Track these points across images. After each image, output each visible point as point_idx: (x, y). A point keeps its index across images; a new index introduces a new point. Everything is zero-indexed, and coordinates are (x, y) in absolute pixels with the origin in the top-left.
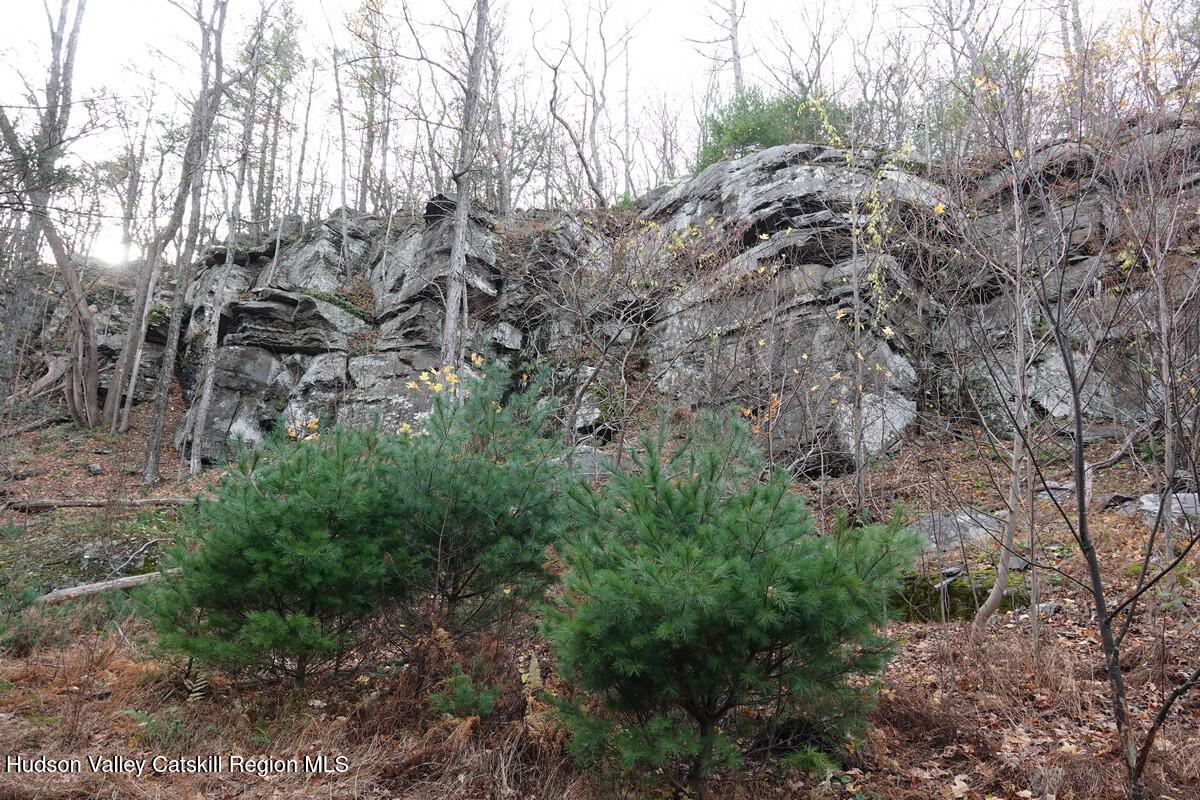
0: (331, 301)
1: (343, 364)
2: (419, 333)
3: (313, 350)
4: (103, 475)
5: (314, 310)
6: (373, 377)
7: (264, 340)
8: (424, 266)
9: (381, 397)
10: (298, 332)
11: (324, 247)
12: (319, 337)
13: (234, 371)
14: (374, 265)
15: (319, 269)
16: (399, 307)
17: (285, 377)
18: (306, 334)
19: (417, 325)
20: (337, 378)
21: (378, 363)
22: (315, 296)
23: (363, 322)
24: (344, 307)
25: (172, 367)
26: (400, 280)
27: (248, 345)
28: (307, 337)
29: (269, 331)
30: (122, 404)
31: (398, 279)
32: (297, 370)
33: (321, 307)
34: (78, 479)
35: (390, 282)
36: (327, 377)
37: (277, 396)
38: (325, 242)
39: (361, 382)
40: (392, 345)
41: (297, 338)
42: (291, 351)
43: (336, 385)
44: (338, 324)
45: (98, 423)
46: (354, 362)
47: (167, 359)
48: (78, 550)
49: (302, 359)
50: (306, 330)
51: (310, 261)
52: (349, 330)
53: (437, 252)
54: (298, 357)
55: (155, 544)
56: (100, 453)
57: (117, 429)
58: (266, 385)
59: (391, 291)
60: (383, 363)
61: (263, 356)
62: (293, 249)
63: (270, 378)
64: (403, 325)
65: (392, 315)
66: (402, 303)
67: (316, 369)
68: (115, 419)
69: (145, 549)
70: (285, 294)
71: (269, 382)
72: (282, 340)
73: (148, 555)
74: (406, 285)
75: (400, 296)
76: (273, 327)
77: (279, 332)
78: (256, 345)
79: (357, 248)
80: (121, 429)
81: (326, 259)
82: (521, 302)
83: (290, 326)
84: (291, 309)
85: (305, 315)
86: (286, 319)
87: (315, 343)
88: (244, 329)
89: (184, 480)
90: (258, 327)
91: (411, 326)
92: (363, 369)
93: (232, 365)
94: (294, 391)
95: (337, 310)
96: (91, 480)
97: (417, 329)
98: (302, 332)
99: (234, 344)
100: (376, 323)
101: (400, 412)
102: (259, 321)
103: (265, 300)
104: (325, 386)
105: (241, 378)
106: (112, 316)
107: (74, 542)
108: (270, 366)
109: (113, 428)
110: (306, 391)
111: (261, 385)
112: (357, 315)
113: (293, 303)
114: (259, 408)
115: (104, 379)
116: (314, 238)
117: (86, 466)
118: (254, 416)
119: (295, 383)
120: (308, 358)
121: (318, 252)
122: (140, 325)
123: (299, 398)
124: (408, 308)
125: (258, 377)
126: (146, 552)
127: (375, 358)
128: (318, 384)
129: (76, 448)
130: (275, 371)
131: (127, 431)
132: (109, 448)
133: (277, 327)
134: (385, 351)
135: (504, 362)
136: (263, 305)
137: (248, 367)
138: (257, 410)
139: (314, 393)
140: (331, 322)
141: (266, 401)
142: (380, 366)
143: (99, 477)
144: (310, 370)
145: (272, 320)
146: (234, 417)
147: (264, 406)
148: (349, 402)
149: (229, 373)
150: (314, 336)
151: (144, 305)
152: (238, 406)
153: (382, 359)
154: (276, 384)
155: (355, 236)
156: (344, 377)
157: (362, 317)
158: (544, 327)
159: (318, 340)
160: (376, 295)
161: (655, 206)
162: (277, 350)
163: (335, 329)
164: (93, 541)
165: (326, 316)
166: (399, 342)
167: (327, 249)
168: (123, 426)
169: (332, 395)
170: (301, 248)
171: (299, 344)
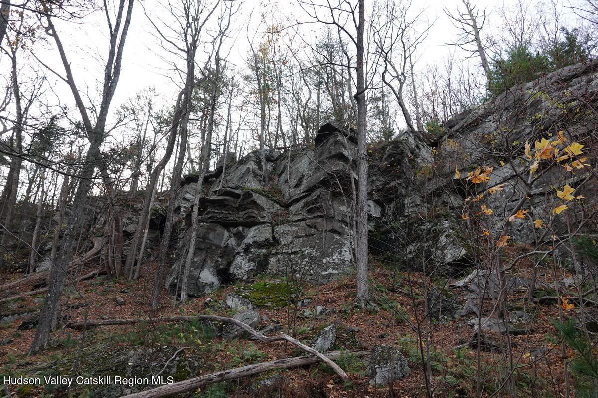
0: (260, 193)
1: (270, 231)
2: (318, 209)
3: (250, 223)
4: (125, 305)
5: (251, 199)
6: (290, 237)
7: (221, 218)
8: (318, 168)
9: (298, 249)
10: (241, 213)
11: (252, 165)
12: (254, 215)
13: (203, 238)
14: (280, 175)
15: (250, 177)
16: (303, 194)
17: (232, 242)
18: (245, 214)
19: (318, 203)
20: (267, 240)
21: (293, 228)
22: (252, 190)
23: (278, 206)
24: (268, 197)
25: (169, 234)
26: (301, 180)
27: (211, 222)
28: (247, 215)
29: (223, 213)
30: (135, 264)
31: (299, 179)
32: (240, 237)
33: (255, 196)
34: (109, 308)
35: (294, 181)
36: (261, 239)
37: (229, 254)
38: (252, 162)
39: (283, 241)
40: (300, 217)
41: (240, 217)
42: (236, 225)
43: (266, 244)
44: (265, 207)
45: (121, 274)
46: (277, 229)
47: (167, 229)
48: (122, 357)
49: (243, 230)
50: (246, 212)
51: (243, 174)
52: (271, 210)
53: (327, 158)
54: (240, 228)
55: (182, 352)
56: (123, 292)
57: (132, 277)
58: (220, 247)
59: (295, 187)
60: (296, 229)
61: (219, 229)
62: (232, 170)
63: (223, 242)
64: (307, 205)
65: (297, 201)
66: (303, 192)
67: (252, 235)
68: (131, 271)
69: (176, 356)
70: (233, 190)
71: (222, 245)
72: (231, 218)
73: (180, 361)
74: (305, 181)
75: (302, 188)
76: (226, 211)
77: (229, 213)
78: (215, 223)
79: (269, 167)
80: (135, 277)
81: (254, 172)
82: (381, 187)
83: (235, 210)
84: (236, 200)
85: (245, 202)
86: (234, 205)
87: (252, 219)
88: (209, 212)
89: (177, 306)
90: (217, 211)
91: (313, 204)
92: (283, 233)
93: (202, 235)
94: (239, 249)
95: (264, 198)
96: (118, 308)
97: (317, 205)
98: (244, 213)
99: (203, 222)
100: (287, 206)
101: (311, 258)
102: (217, 208)
103: (221, 195)
104: (259, 245)
105: (206, 243)
106: (128, 218)
107: (118, 350)
108: (223, 235)
109: (130, 277)
110: (247, 250)
111: (218, 247)
112: (275, 202)
113: (237, 196)
114: (217, 261)
115: (125, 250)
116: (245, 161)
117: (114, 300)
118: (214, 267)
119: (239, 245)
120: (246, 229)
121: (249, 168)
122: (147, 216)
123: (242, 254)
124: (310, 194)
125: (216, 242)
126: (178, 358)
127: (291, 226)
128: (254, 244)
129: (109, 289)
130: (227, 239)
131: (138, 279)
132: (128, 289)
133: (228, 211)
134: (296, 222)
135: (371, 226)
136: (220, 197)
137: (211, 236)
138: (216, 263)
139: (252, 250)
140: (261, 205)
141: (220, 257)
142: (294, 231)
143: (123, 307)
144: (249, 236)
145: (225, 206)
146: (202, 268)
147: (220, 260)
148: (276, 254)
149: (200, 240)
150: (251, 215)
151: (149, 204)
152: (205, 260)
153: (295, 226)
154: (227, 246)
155: (268, 159)
156: (271, 238)
157: (278, 203)
158: (398, 201)
159: (254, 217)
160: (283, 191)
161: (462, 123)
162: (227, 225)
163: (263, 210)
164: (134, 349)
165: (258, 202)
166: (305, 216)
167: (254, 166)
168: (136, 275)
169: (264, 251)
170: (237, 168)
171: (241, 220)
